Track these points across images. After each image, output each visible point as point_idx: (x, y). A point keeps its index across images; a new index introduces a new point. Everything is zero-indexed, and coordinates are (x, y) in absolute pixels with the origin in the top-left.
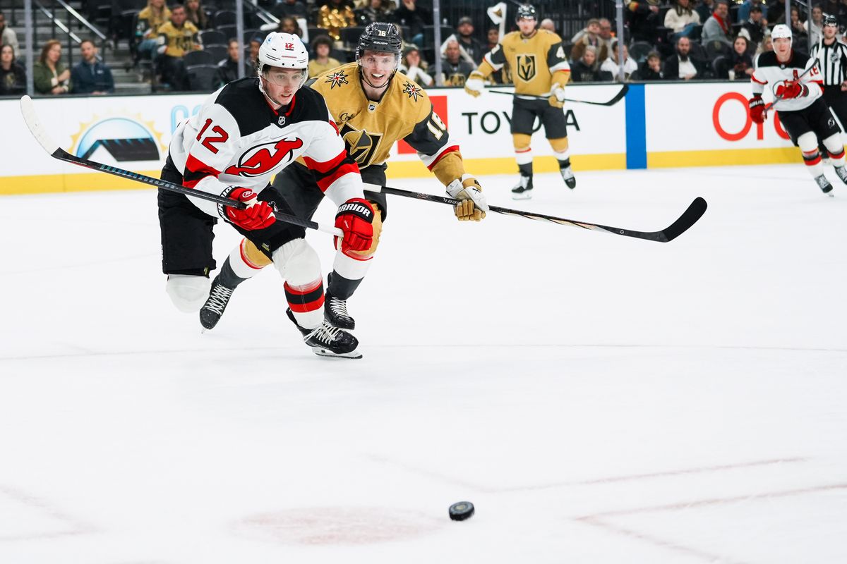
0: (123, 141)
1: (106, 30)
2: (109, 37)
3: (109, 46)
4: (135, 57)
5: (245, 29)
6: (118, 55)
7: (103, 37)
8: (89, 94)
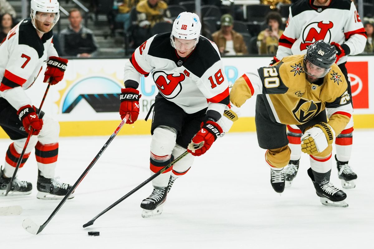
0: (101, 96)
1: (88, 5)
2: (91, 11)
3: (91, 18)
4: (112, 27)
5: (202, 5)
6: (98, 25)
7: (86, 10)
8: (74, 57)
